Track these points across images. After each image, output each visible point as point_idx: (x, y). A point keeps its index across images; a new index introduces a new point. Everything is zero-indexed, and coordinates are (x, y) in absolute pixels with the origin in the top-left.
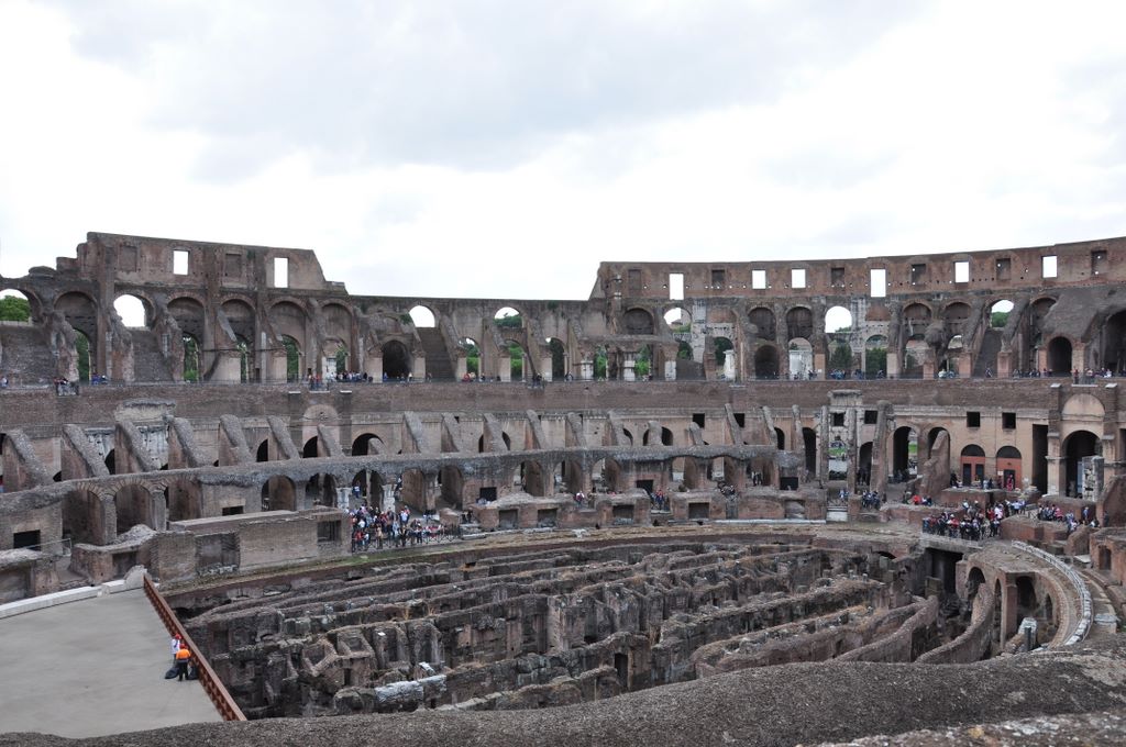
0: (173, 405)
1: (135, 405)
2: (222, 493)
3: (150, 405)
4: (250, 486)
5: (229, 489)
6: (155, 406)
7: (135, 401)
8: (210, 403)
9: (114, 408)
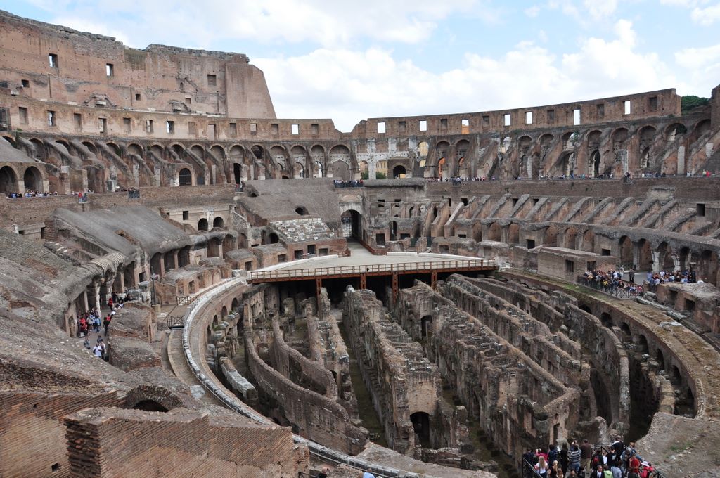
0: (673, 190)
1: (656, 189)
2: (602, 240)
3: (664, 190)
4: (613, 239)
5: (605, 238)
6: (665, 190)
7: (656, 187)
8: (693, 190)
9: (647, 190)
